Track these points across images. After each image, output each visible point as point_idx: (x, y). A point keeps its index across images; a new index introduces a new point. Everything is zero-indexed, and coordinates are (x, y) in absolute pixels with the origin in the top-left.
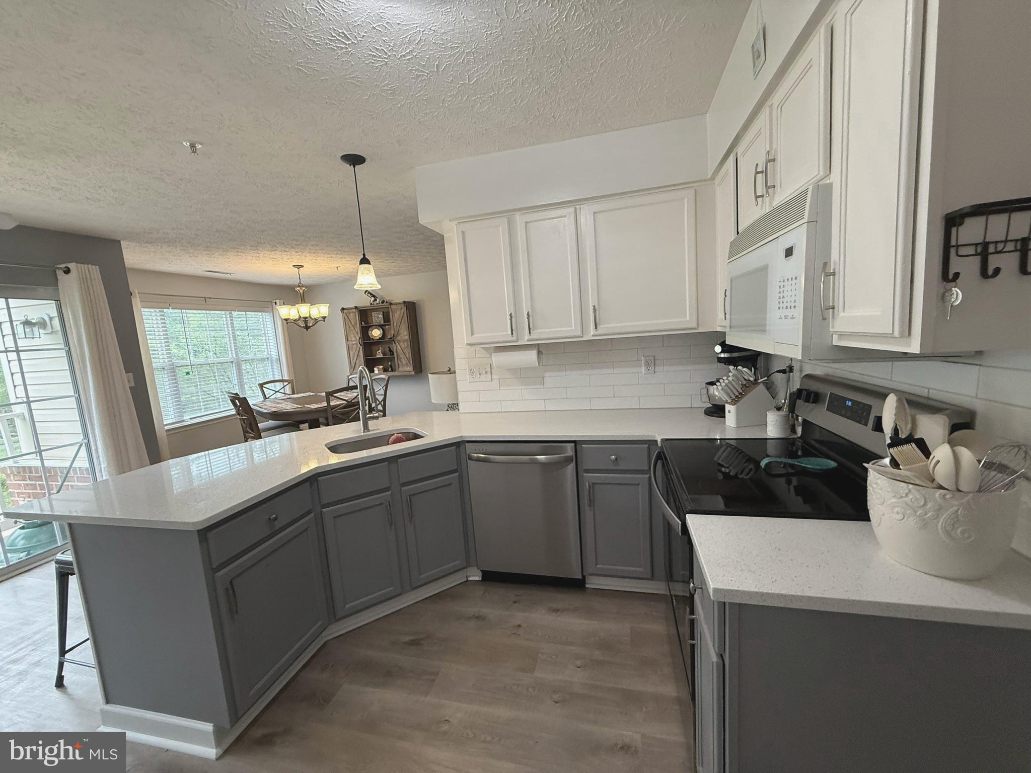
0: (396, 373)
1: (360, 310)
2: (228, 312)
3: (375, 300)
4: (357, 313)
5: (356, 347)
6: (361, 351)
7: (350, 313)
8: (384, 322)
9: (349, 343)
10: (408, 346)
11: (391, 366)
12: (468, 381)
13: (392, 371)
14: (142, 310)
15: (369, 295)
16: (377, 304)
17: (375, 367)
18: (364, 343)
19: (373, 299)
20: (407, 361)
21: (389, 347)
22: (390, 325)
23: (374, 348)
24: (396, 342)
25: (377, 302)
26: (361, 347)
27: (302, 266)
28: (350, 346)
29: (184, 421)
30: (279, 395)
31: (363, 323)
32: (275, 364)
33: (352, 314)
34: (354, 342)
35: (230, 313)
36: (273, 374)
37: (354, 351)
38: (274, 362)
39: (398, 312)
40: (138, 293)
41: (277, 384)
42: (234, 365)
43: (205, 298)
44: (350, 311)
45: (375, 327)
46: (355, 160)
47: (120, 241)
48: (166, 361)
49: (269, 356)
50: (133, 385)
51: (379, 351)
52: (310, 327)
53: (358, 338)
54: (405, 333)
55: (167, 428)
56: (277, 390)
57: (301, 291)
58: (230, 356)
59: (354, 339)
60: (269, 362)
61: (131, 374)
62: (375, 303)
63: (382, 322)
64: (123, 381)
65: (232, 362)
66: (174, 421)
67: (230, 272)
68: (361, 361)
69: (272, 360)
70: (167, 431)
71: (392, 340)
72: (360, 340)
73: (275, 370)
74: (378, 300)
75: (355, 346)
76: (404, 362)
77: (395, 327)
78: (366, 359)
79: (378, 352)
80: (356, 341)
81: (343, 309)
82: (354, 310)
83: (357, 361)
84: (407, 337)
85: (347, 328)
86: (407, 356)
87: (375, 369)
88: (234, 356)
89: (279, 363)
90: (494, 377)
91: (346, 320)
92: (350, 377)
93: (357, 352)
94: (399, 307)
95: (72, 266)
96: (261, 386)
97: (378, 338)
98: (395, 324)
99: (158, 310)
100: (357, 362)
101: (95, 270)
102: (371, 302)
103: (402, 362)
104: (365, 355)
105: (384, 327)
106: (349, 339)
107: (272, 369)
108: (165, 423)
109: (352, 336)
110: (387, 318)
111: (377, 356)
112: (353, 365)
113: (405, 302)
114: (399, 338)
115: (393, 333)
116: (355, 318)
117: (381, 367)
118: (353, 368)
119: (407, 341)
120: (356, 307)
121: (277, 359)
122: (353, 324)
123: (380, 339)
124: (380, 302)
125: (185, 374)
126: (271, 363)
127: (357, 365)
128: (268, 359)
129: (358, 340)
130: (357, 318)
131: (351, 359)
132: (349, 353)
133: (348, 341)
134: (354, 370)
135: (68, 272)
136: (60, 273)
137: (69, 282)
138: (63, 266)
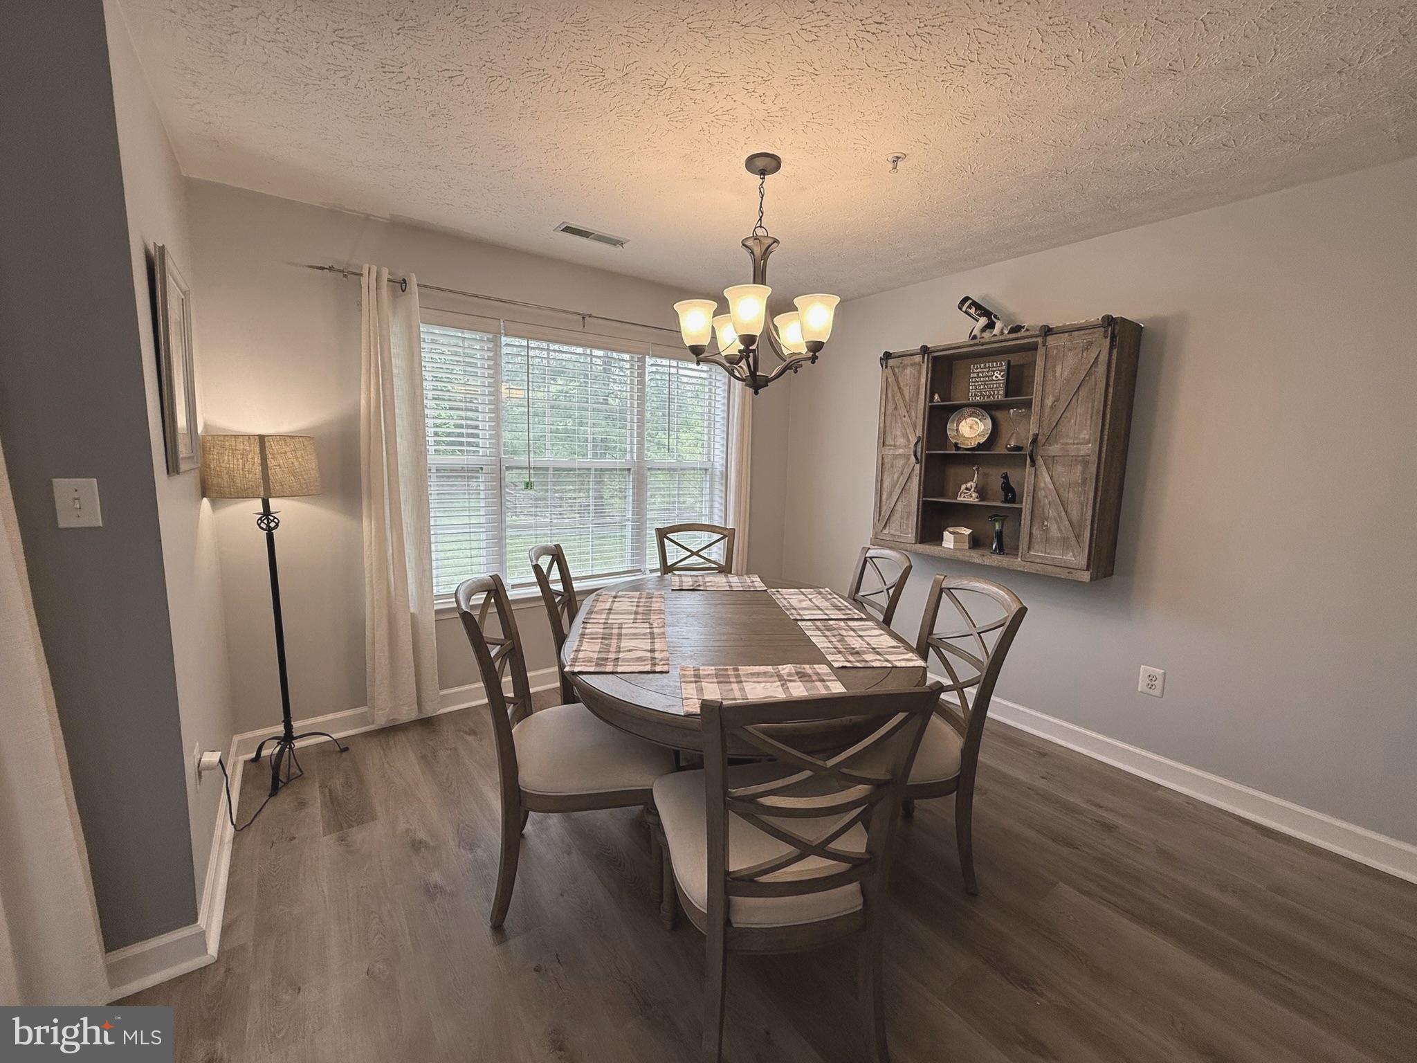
0: (1017, 563)
1: (935, 358)
3: (991, 326)
4: (925, 366)
5: (904, 466)
6: (916, 479)
7: (905, 367)
8: (1006, 395)
9: (886, 451)
10: (1084, 481)
11: (1000, 535)
13: (1001, 549)
14: (423, 328)
15: (972, 311)
16: (995, 335)
17: (946, 528)
18: (927, 455)
19: (983, 321)
20: (1070, 533)
21: (1006, 477)
22: (1028, 404)
23: (954, 472)
24: (1040, 461)
25: (996, 331)
26: (918, 466)
28: (886, 460)
31: (936, 397)
32: (716, 486)
33: (908, 371)
34: (901, 451)
35: (638, 360)
36: (711, 507)
37: (896, 476)
38: (717, 478)
39: (1071, 360)
40: (418, 285)
42: (631, 477)
43: (582, 317)
44: (907, 360)
45: (969, 410)
48: (488, 453)
49: (709, 465)
51: (969, 485)
52: (766, 381)
53: (913, 440)
54: (1085, 435)
56: (695, 550)
57: (757, 251)
58: (627, 453)
59: (901, 441)
60: (708, 477)
62: (987, 335)
63: (999, 395)
65: (628, 470)
68: (909, 505)
69: (712, 475)
71: (1023, 456)
72: (920, 445)
73: (716, 498)
74: (998, 325)
75: (902, 462)
76: (1054, 531)
77: (1047, 410)
78: (924, 502)
79: (963, 487)
80: (906, 447)
81: (887, 356)
82: (918, 358)
83: (900, 503)
84: (1088, 449)
85: (890, 411)
86: (1075, 514)
87: (946, 534)
89: (724, 482)
91: (890, 389)
92: (870, 554)
93: (902, 481)
94: (1080, 339)
96: (662, 534)
97: (973, 444)
98: (1049, 402)
100: (899, 507)
102: (976, 332)
103: (1046, 530)
104: (925, 489)
105: (998, 414)
106: (889, 441)
107: (711, 498)
109: (899, 432)
110: (1017, 383)
111: (961, 499)
112: (886, 512)
113: (1109, 321)
114: (1054, 449)
115: (1033, 429)
116: (917, 379)
117: (967, 532)
118: (884, 518)
119: (1086, 463)
120: (925, 350)
121: (722, 473)
122: (907, 398)
123: (980, 446)
124: (1006, 332)
125: (523, 485)
126: (712, 480)
127: (897, 516)
128: (706, 470)
129: (912, 446)
130: (923, 381)
131: (884, 497)
132: (880, 481)
133: (884, 445)
134: (885, 527)
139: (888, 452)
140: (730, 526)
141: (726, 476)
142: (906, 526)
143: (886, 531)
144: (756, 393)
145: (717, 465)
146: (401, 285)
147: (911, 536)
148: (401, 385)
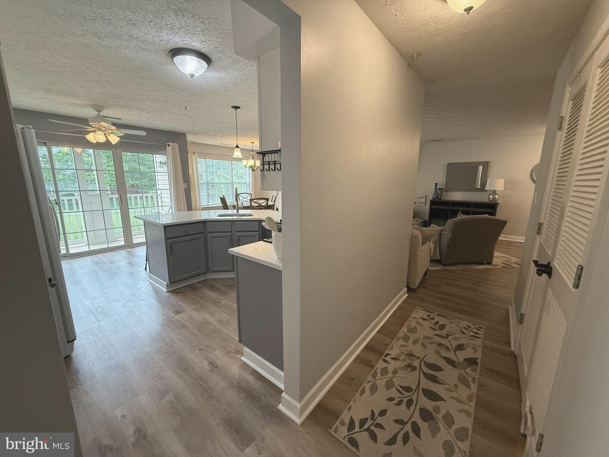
2: (230, 161)
14: (198, 159)
27: (254, 143)
29: (209, 205)
30: (245, 199)
32: (248, 186)
36: (247, 191)
40: (197, 152)
41: (246, 194)
43: (222, 155)
46: (236, 108)
47: (186, 134)
48: (205, 180)
50: (186, 187)
52: (254, 170)
55: (202, 207)
56: (245, 197)
57: (252, 154)
61: (186, 184)
64: (183, 186)
65: (230, 183)
66: (206, 204)
67: (230, 145)
69: (247, 184)
70: (202, 208)
73: (248, 189)
88: (231, 180)
92: (273, 195)
95: (170, 143)
96: (239, 194)
99: (204, 159)
101: (177, 145)
108: (201, 205)
125: (212, 186)
126: (247, 185)
128: (245, 183)
135: (169, 146)
136: (167, 146)
137: (169, 149)
138: (168, 143)
140: (251, 193)
141: (249, 184)
144: (253, 172)
146: (194, 153)
148: (195, 169)
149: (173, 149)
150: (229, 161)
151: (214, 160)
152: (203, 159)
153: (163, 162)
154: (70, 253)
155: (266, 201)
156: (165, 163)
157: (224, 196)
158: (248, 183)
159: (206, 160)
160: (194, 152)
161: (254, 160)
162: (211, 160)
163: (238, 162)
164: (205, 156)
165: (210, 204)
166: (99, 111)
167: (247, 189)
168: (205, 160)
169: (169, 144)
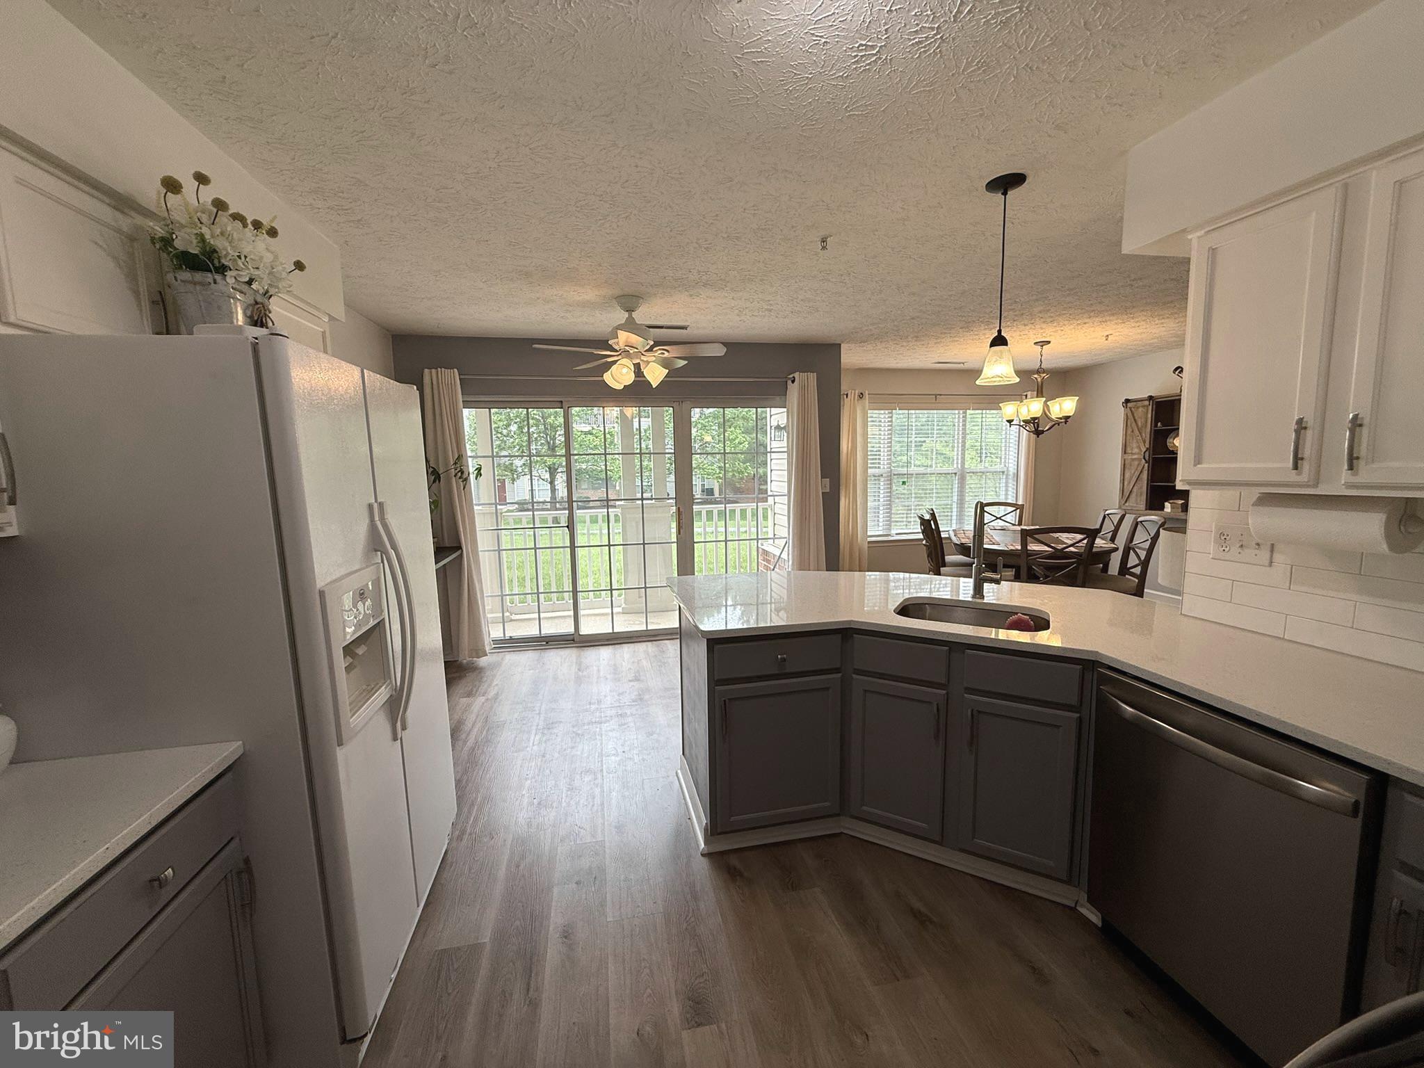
1: (1157, 402)
2: (961, 412)
4: (1150, 407)
5: (1139, 464)
6: (1145, 473)
7: (1138, 408)
9: (1126, 456)
12: (1211, 556)
14: (869, 411)
15: (1181, 375)
17: (1167, 501)
18: (1153, 458)
26: (1146, 465)
27: (1049, 342)
28: (1126, 462)
29: (889, 535)
31: (1159, 424)
32: (1010, 481)
33: (1140, 409)
34: (1135, 457)
35: (963, 413)
36: (1006, 494)
37: (1133, 472)
38: (1010, 477)
40: (869, 394)
41: (1002, 508)
42: (957, 477)
43: (936, 395)
44: (1140, 404)
46: (1007, 183)
47: (839, 345)
48: (886, 467)
49: (1005, 469)
50: (828, 490)
52: (1043, 432)
53: (1144, 450)
55: (869, 539)
56: (999, 516)
57: (1039, 380)
58: (955, 466)
59: (1136, 450)
60: (1004, 477)
61: (828, 480)
64: (819, 486)
65: (955, 474)
66: (881, 533)
67: (963, 361)
68: (1141, 488)
69: (1007, 475)
70: (869, 542)
72: (1147, 453)
73: (1010, 489)
75: (1136, 463)
78: (1151, 486)
80: (1139, 454)
81: (1127, 401)
82: (1147, 403)
83: (1136, 487)
85: (1129, 432)
87: (1167, 505)
88: (959, 466)
89: (1015, 479)
90: (1277, 557)
91: (1130, 420)
92: (1107, 512)
93: (1137, 473)
95: (796, 375)
99: (887, 412)
100: (1135, 490)
104: (1152, 478)
106: (1129, 450)
107: (1007, 486)
108: (869, 534)
109: (1135, 445)
112: (1127, 492)
116: (1146, 415)
117: (1179, 502)
118: (1125, 496)
120: (1151, 398)
121: (1014, 474)
122: (1140, 424)
125: (901, 483)
126: (1007, 478)
127: (1133, 495)
128: (1003, 472)
129: (1142, 453)
130: (1150, 416)
131: (1126, 483)
132: (1123, 474)
133: (1125, 453)
134: (1126, 502)
135: (793, 382)
136: (789, 382)
137: (793, 391)
138: (791, 376)
139: (1128, 457)
140: (1020, 502)
141: (1017, 475)
142: (1139, 501)
143: (1127, 504)
144: (1038, 437)
145: (1011, 469)
146: (860, 396)
147: (1143, 506)
148: (859, 439)
149: (803, 389)
150: (957, 412)
151: (913, 412)
152: (882, 412)
153: (782, 426)
154: (581, 633)
155: (1085, 541)
156: (784, 428)
157: (933, 515)
158: (1012, 470)
159: (891, 413)
160: (862, 394)
161: (1044, 399)
162: (906, 411)
163: (984, 411)
164: (888, 401)
165: (893, 532)
166: (630, 310)
167: (1007, 490)
168: (889, 413)
169: (794, 377)
